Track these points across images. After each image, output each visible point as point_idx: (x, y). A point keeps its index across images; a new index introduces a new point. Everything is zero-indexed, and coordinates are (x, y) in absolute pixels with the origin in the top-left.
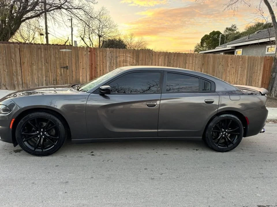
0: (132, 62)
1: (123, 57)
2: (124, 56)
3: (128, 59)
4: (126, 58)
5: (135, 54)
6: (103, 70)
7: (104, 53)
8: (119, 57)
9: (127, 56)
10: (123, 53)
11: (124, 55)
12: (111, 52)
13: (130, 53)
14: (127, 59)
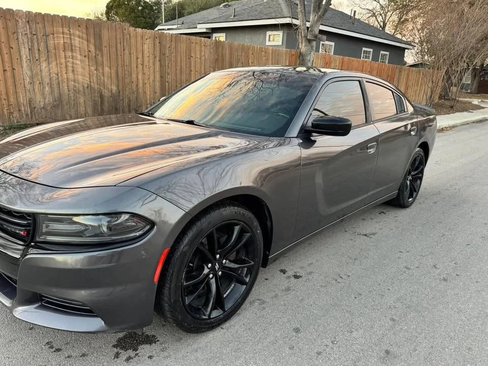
0: (86, 50)
1: (63, 37)
2: (66, 34)
3: (77, 42)
4: (71, 38)
5: (91, 31)
6: (10, 68)
7: (9, 24)
8: (51, 35)
9: (74, 34)
10: (63, 27)
11: (66, 30)
12: (28, 22)
13: (79, 26)
14: (73, 42)
